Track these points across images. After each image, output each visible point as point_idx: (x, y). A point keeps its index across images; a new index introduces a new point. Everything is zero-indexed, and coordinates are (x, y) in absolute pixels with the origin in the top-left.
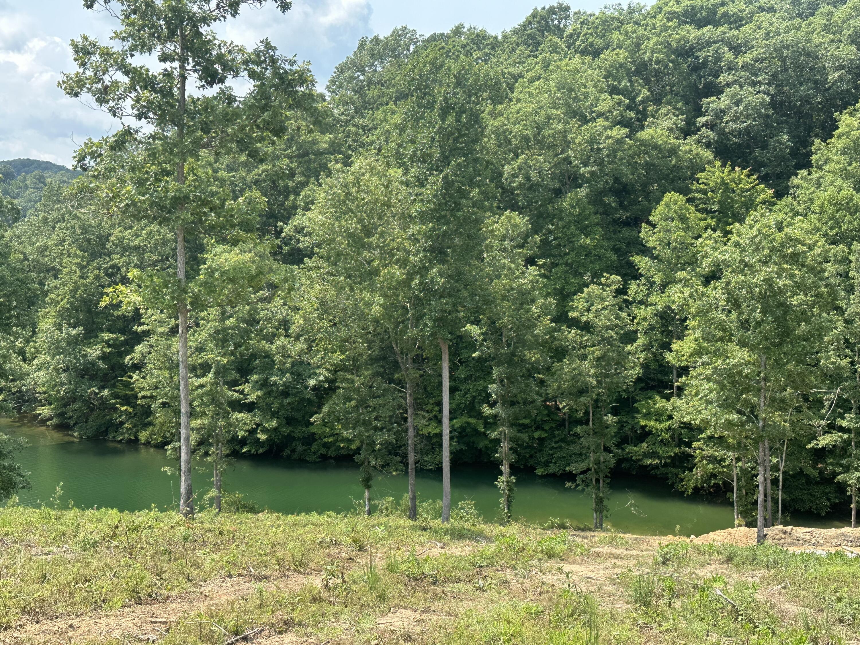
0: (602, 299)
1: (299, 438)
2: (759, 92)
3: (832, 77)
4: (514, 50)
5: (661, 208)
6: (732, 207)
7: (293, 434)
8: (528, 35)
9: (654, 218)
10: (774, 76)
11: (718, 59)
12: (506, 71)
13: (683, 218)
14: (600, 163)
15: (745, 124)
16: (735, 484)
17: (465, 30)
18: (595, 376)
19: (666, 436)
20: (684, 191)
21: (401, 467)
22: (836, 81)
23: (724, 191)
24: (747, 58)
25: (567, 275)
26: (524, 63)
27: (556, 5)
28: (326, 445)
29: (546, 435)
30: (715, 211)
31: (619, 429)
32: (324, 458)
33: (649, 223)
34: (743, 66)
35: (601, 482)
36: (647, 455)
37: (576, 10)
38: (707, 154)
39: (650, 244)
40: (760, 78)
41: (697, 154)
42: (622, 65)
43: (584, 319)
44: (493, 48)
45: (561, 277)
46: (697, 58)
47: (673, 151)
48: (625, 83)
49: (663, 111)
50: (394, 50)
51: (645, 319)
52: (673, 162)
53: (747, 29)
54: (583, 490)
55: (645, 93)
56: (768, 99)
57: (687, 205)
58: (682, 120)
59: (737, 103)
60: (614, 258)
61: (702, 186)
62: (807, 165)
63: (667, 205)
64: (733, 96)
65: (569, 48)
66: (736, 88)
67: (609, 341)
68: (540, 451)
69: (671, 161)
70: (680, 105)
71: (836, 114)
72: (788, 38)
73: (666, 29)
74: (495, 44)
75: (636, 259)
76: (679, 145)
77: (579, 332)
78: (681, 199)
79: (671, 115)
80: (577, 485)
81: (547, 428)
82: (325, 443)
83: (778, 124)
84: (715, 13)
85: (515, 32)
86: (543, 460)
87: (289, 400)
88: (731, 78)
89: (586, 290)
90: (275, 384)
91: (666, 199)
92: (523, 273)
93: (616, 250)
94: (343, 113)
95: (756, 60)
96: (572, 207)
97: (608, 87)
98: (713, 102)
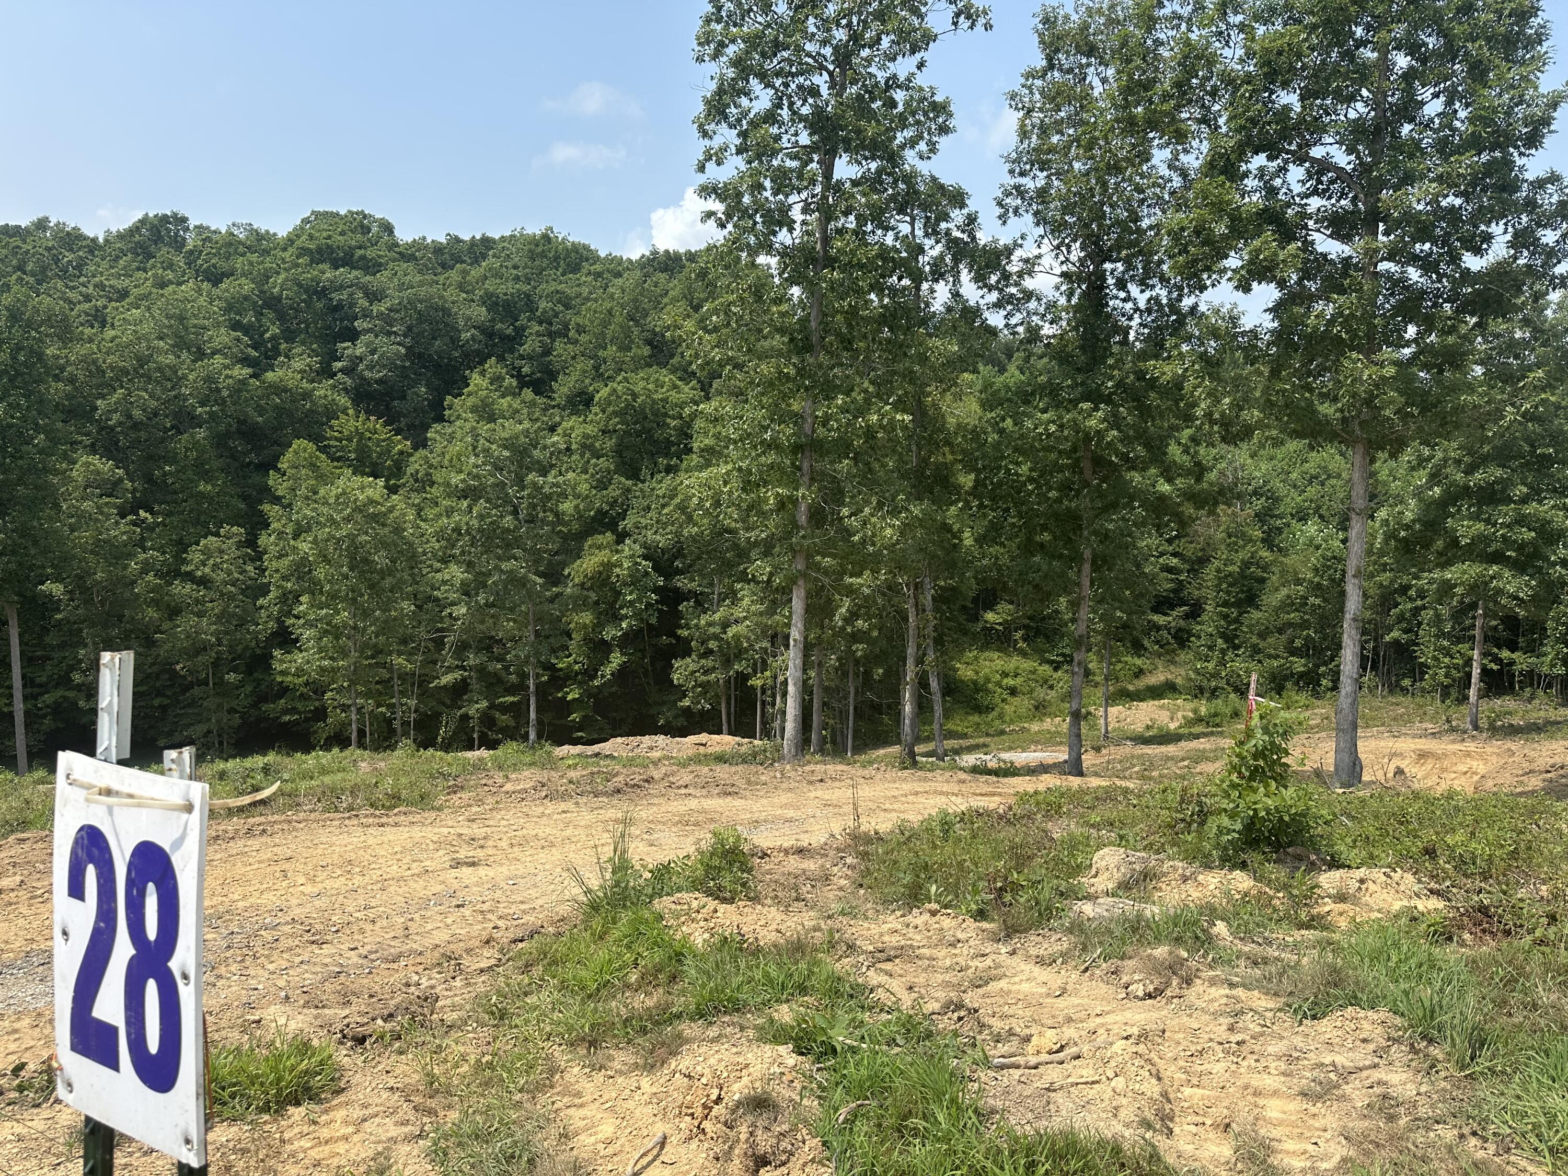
0: (222, 552)
2: (394, 343)
3: (465, 335)
4: (118, 258)
5: (289, 455)
6: (369, 456)
8: (136, 243)
9: (283, 465)
10: (410, 328)
11: (352, 305)
12: (106, 283)
13: (313, 467)
14: (222, 403)
15: (381, 374)
17: (51, 225)
18: (216, 633)
20: (315, 438)
22: (468, 341)
23: (360, 441)
24: (383, 307)
25: (186, 524)
26: (131, 276)
27: (169, 214)
30: (353, 460)
31: (255, 688)
33: (278, 470)
34: (377, 316)
36: (286, 712)
37: (197, 224)
38: (343, 400)
39: (280, 493)
40: (394, 330)
41: (333, 400)
42: (246, 298)
43: (199, 573)
44: (91, 252)
46: (331, 300)
47: (307, 395)
48: (249, 318)
49: (296, 350)
52: (308, 407)
53: (383, 277)
55: (274, 330)
56: (403, 351)
57: (317, 453)
58: (317, 363)
59: (373, 352)
60: (242, 505)
61: (335, 434)
62: (440, 419)
63: (296, 452)
64: (368, 344)
65: (189, 264)
66: (369, 337)
67: (231, 597)
69: (303, 405)
70: (315, 346)
71: (467, 372)
72: (423, 292)
73: (296, 266)
74: (93, 246)
75: (266, 507)
76: (314, 389)
77: (195, 586)
78: (311, 447)
79: (305, 356)
83: (415, 376)
84: (352, 255)
85: (121, 236)
88: (365, 325)
89: (203, 541)
91: (294, 446)
92: (117, 523)
93: (245, 498)
95: (390, 310)
96: (187, 449)
97: (229, 321)
98: (349, 347)
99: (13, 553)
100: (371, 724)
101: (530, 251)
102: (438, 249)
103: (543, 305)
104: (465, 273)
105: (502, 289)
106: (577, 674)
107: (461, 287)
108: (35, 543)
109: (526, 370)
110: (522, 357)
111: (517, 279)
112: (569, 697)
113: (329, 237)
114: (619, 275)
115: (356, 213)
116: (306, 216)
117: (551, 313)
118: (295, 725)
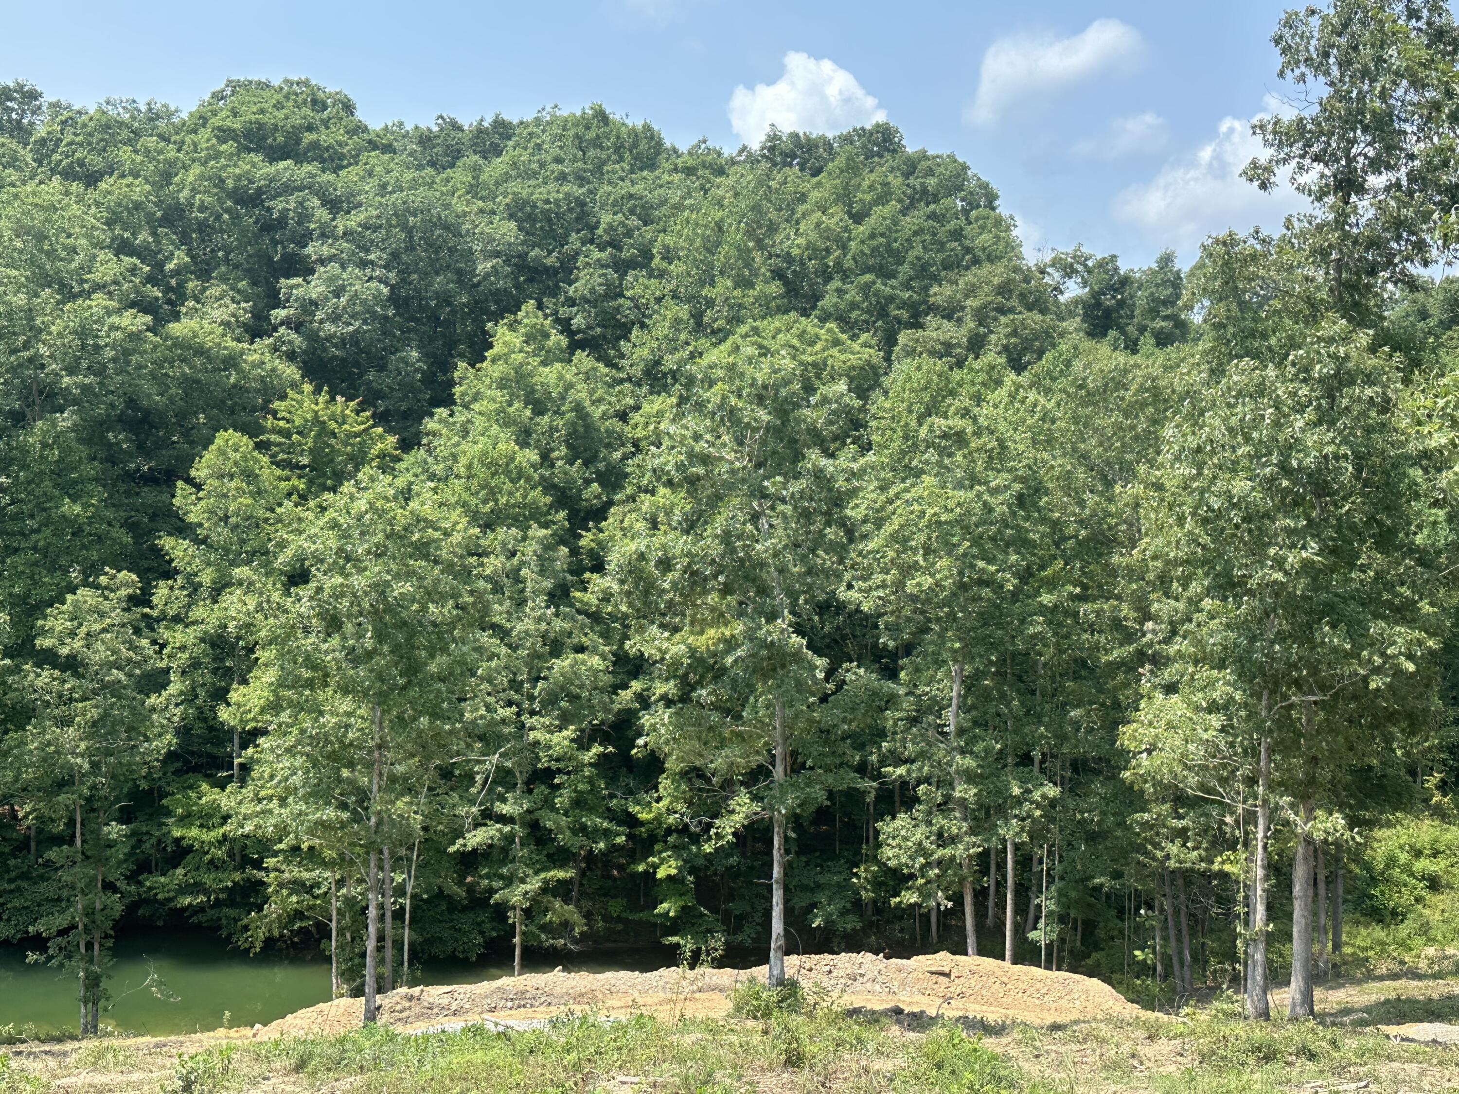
0: (100, 613)
2: (371, 278)
3: (483, 267)
5: (210, 456)
6: (332, 461)
9: (199, 472)
10: (395, 255)
11: (304, 216)
13: (250, 476)
14: (99, 371)
15: (351, 328)
16: (334, 925)
18: (89, 753)
19: (219, 853)
20: (251, 430)
22: (488, 275)
23: (318, 436)
24: (352, 221)
25: (37, 570)
30: (305, 467)
31: (133, 847)
33: (189, 481)
34: (345, 234)
35: (96, 947)
36: (185, 889)
37: (53, 100)
38: (290, 371)
39: (192, 518)
40: (372, 257)
41: (274, 370)
42: (138, 206)
43: (64, 651)
45: (23, 572)
46: (269, 210)
47: (231, 362)
48: (143, 237)
49: (214, 291)
51: (183, 648)
52: (232, 380)
53: (351, 174)
54: (61, 965)
55: (180, 258)
56: (386, 291)
57: (256, 453)
58: (246, 311)
59: (337, 294)
60: (127, 539)
61: (282, 423)
62: (448, 401)
63: (221, 452)
64: (331, 280)
65: (39, 162)
66: (334, 268)
67: (114, 689)
69: (228, 377)
70: (243, 284)
71: (489, 325)
72: (416, 198)
73: (217, 156)
75: (167, 542)
76: (242, 353)
77: (57, 673)
78: (245, 442)
79: (227, 300)
80: (50, 958)
83: (403, 332)
84: (298, 142)
88: (326, 251)
89: (69, 597)
91: (219, 441)
93: (131, 526)
95: (366, 227)
96: (45, 445)
97: (113, 240)
98: (298, 286)
100: (341, 916)
101: (577, 136)
102: (425, 140)
103: (606, 218)
104: (476, 170)
105: (539, 194)
106: (669, 831)
107: (473, 190)
109: (578, 321)
110: (571, 302)
111: (562, 178)
112: (661, 874)
113: (262, 111)
114: (720, 171)
115: (298, 84)
116: (218, 88)
117: (621, 230)
118: (195, 913)
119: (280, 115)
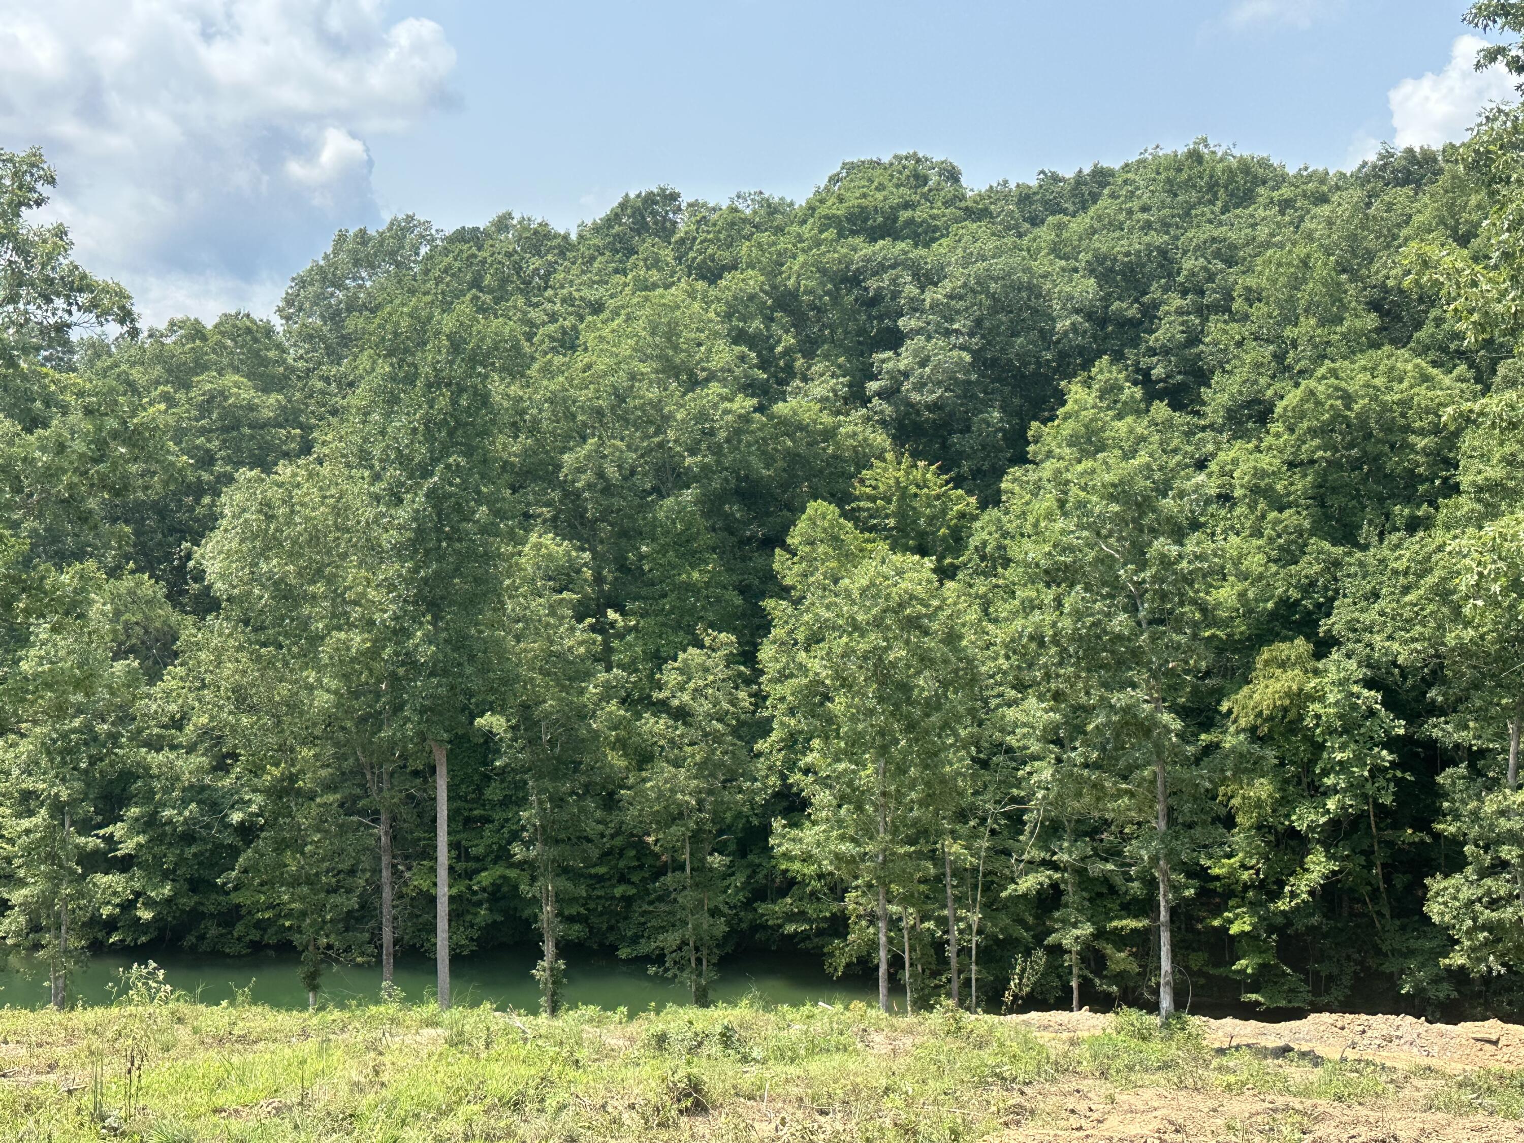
0: (706, 670)
1: (212, 914)
2: (955, 346)
3: (1062, 325)
4: (593, 259)
5: (802, 524)
6: (915, 522)
7: (201, 908)
8: (614, 236)
9: (793, 540)
10: (978, 322)
11: (896, 294)
12: (576, 295)
13: (835, 540)
14: (717, 450)
15: (934, 396)
16: (906, 957)
17: (515, 222)
18: (696, 792)
19: (815, 884)
20: (841, 498)
21: (371, 949)
22: (1066, 333)
23: (901, 500)
24: (940, 293)
25: (664, 629)
26: (607, 283)
27: (656, 191)
28: (261, 925)
29: (634, 891)
30: (892, 529)
31: (749, 877)
32: (257, 947)
33: (786, 547)
34: (931, 307)
35: (704, 962)
36: (791, 917)
37: (692, 200)
38: (880, 439)
39: (788, 582)
40: (956, 326)
41: (866, 439)
42: (752, 297)
43: (675, 702)
44: (562, 254)
46: (866, 289)
47: (829, 434)
48: (756, 325)
49: (817, 368)
50: (393, 254)
51: (782, 699)
52: (830, 451)
53: (941, 247)
54: (675, 976)
55: (789, 340)
56: (968, 358)
57: (842, 520)
58: (844, 386)
59: (923, 364)
60: (739, 601)
61: (868, 490)
62: (1021, 459)
63: (812, 521)
64: (916, 353)
65: (679, 259)
66: (920, 340)
67: (718, 738)
68: (626, 918)
69: (824, 449)
70: (843, 360)
71: (1063, 383)
72: (999, 265)
73: (818, 244)
74: (565, 247)
75: (769, 603)
76: (839, 424)
77: (670, 721)
78: (832, 510)
79: (828, 376)
80: (667, 970)
81: (635, 879)
82: (259, 921)
83: (986, 394)
84: (895, 220)
85: (597, 229)
86: (629, 934)
87: (194, 849)
88: (913, 323)
89: (681, 655)
90: (170, 822)
91: (809, 511)
92: (572, 629)
93: (743, 590)
94: (301, 357)
95: (950, 297)
96: (670, 520)
97: (730, 331)
98: (889, 359)
99: (445, 672)
100: (912, 949)
101: (1169, 181)
102: (1025, 198)
103: (1188, 264)
104: (1060, 227)
105: (1122, 246)
106: (1246, 887)
107: (1055, 250)
108: (472, 658)
109: (1158, 372)
110: (1152, 352)
111: (1148, 226)
112: (1234, 929)
113: (864, 196)
114: (1323, 199)
115: (906, 158)
116: (835, 172)
117: (1202, 275)
118: (803, 940)
119: (880, 196)
